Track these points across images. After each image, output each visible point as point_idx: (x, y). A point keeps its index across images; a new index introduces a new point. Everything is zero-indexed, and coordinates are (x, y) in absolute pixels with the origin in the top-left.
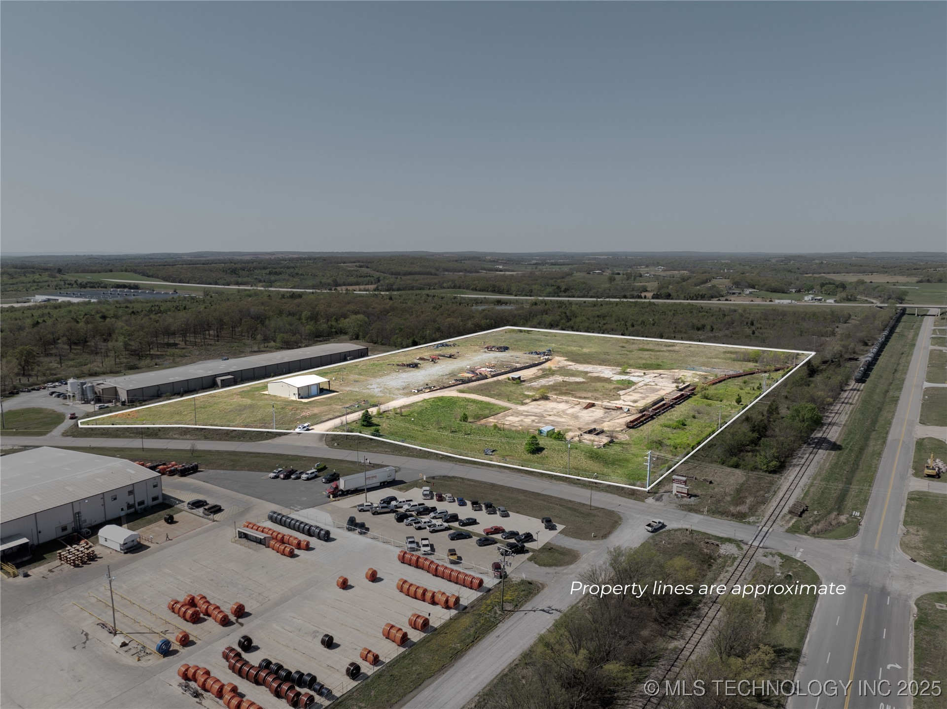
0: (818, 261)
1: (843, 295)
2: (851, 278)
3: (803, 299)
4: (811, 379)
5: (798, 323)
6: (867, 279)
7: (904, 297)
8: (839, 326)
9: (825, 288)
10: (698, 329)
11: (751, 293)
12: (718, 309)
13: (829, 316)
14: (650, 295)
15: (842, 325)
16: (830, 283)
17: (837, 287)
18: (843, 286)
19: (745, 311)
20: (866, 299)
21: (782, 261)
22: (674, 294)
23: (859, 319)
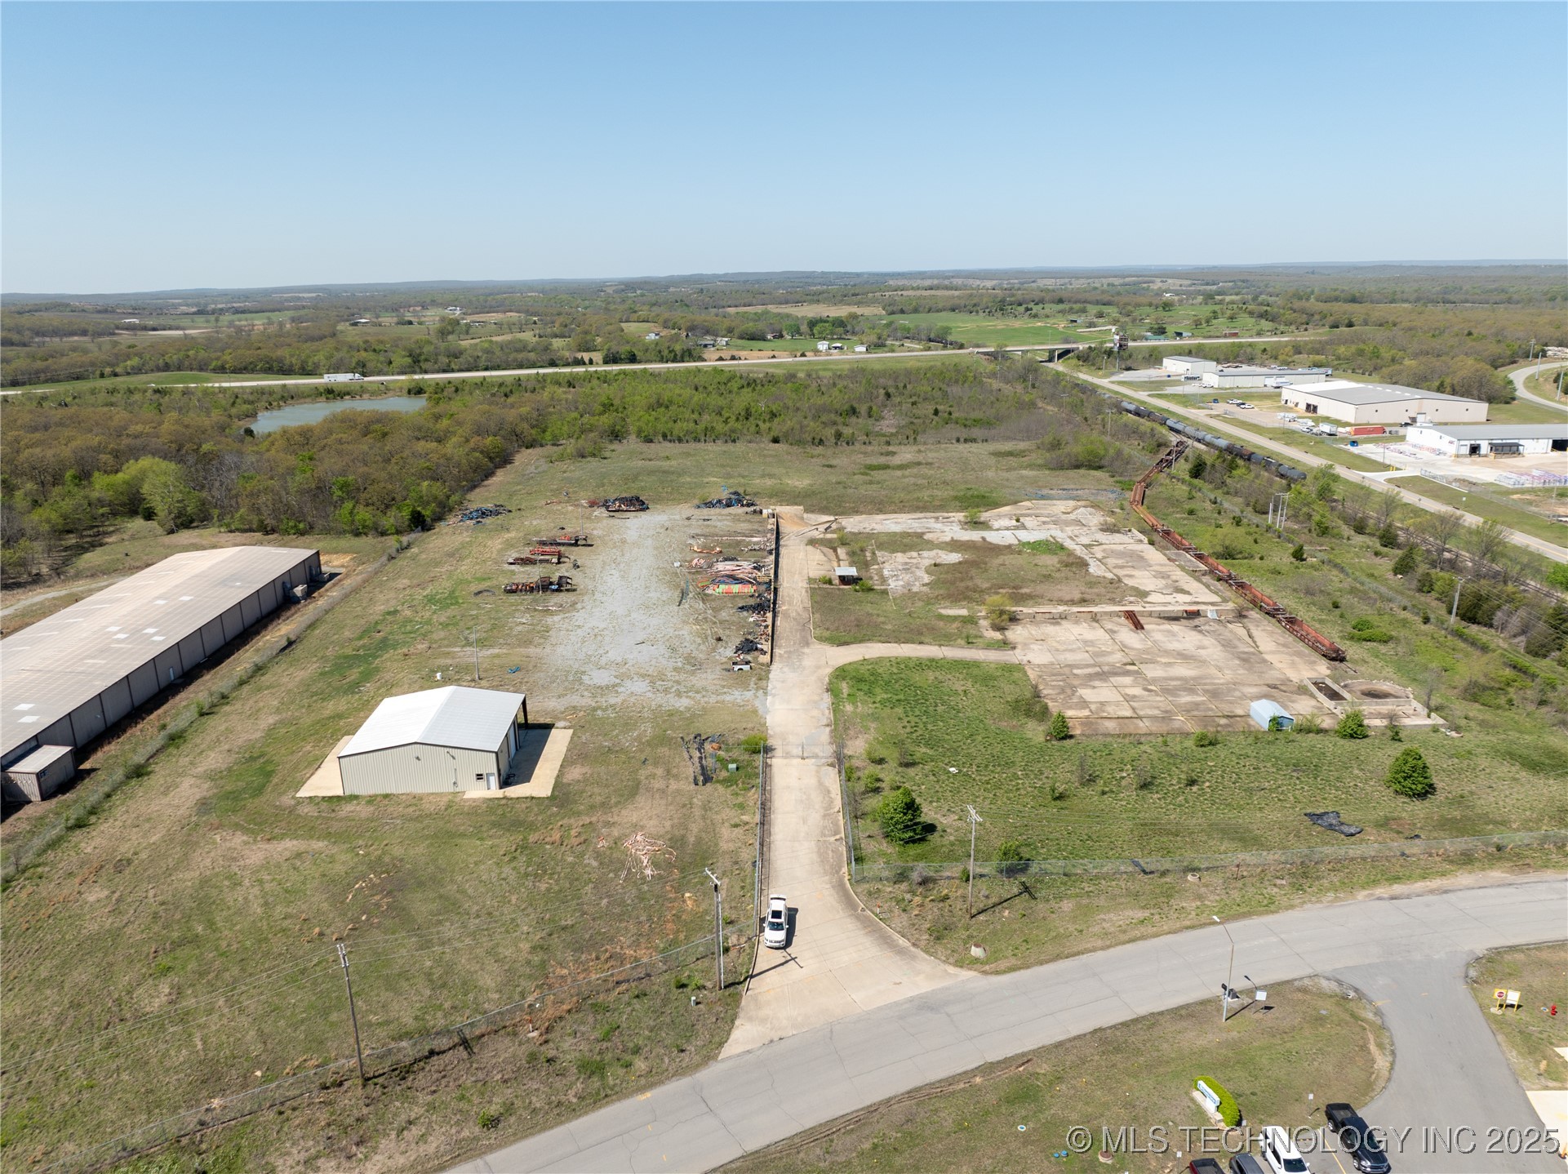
3: (816, 347)
7: (946, 337)
9: (817, 328)
14: (597, 356)
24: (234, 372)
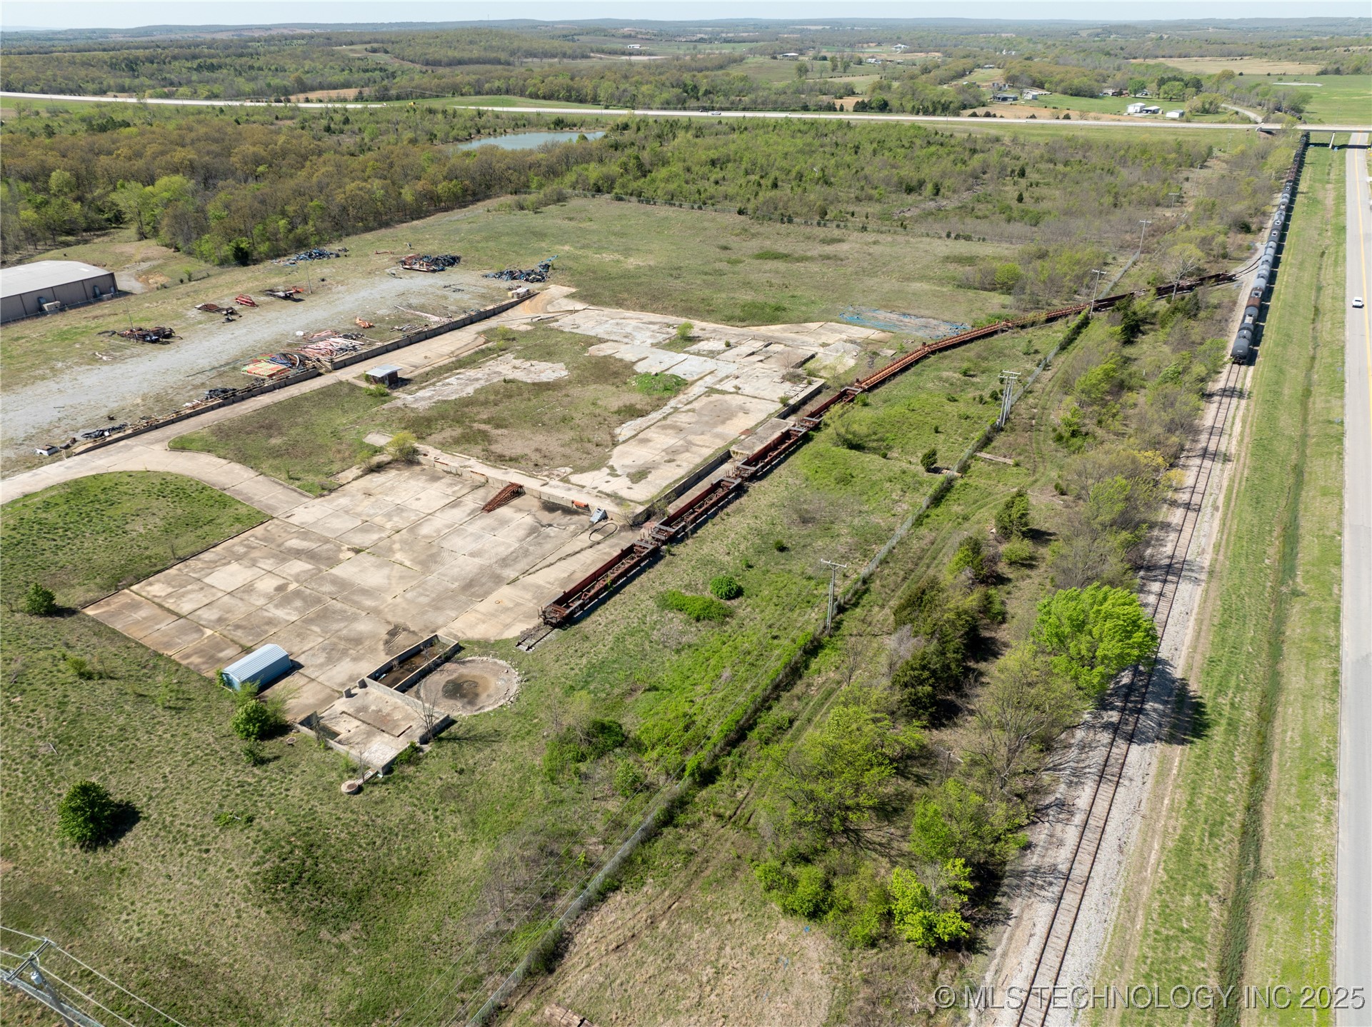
0: (1153, 35)
1: (1196, 101)
2: (1210, 67)
3: (1126, 109)
4: (1129, 351)
5: (1111, 172)
6: (1236, 66)
7: (1302, 106)
8: (1191, 175)
9: (1165, 87)
10: (910, 190)
11: (1035, 98)
12: (966, 136)
13: (1173, 155)
14: (850, 102)
15: (1197, 174)
16: (1175, 79)
17: (1186, 85)
18: (1197, 85)
19: (1015, 140)
20: (1236, 109)
21: (1097, 35)
22: (894, 103)
23: (1226, 156)
24: (544, 98)
